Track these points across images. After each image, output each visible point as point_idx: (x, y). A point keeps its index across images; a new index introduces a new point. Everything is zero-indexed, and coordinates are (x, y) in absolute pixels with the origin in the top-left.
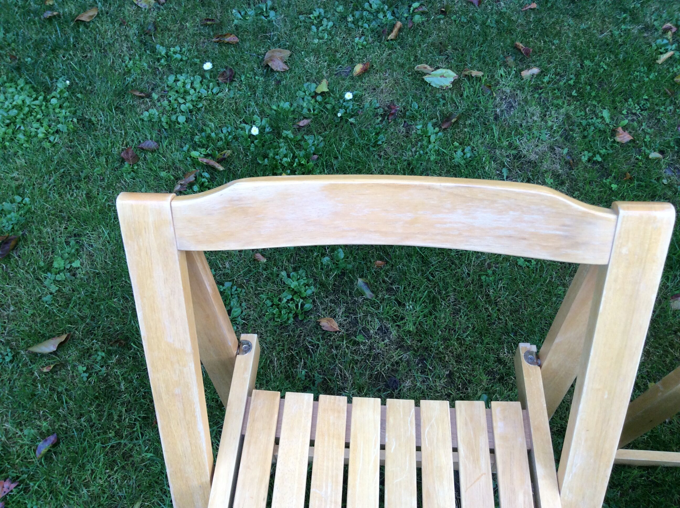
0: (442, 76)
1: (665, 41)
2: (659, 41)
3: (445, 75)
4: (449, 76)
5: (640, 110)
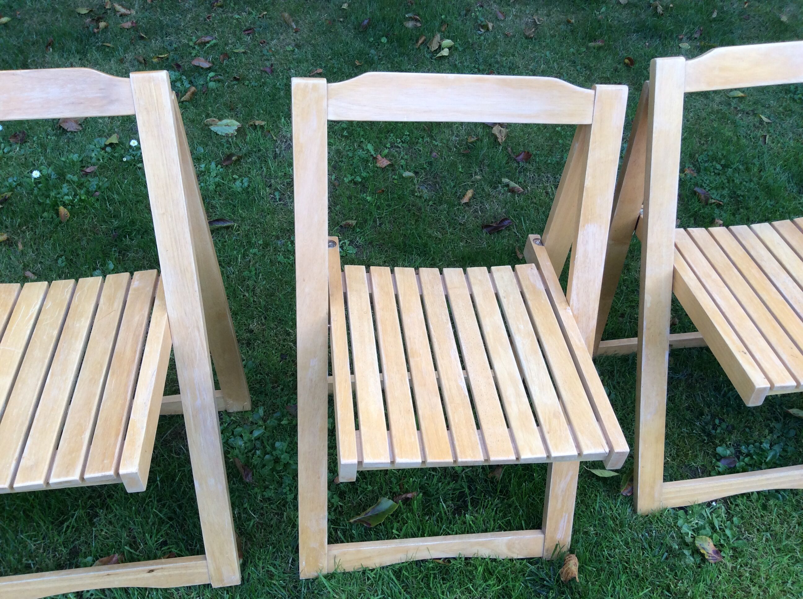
3: (229, 124)
4: (234, 125)
5: (401, 143)
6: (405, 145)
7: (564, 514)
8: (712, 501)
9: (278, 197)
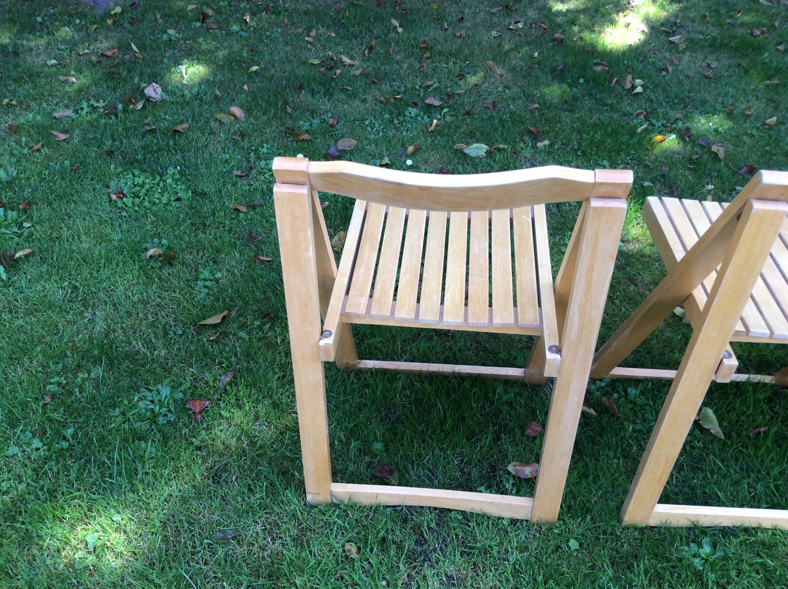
0: (477, 148)
1: (640, 121)
2: (635, 121)
4: (482, 148)
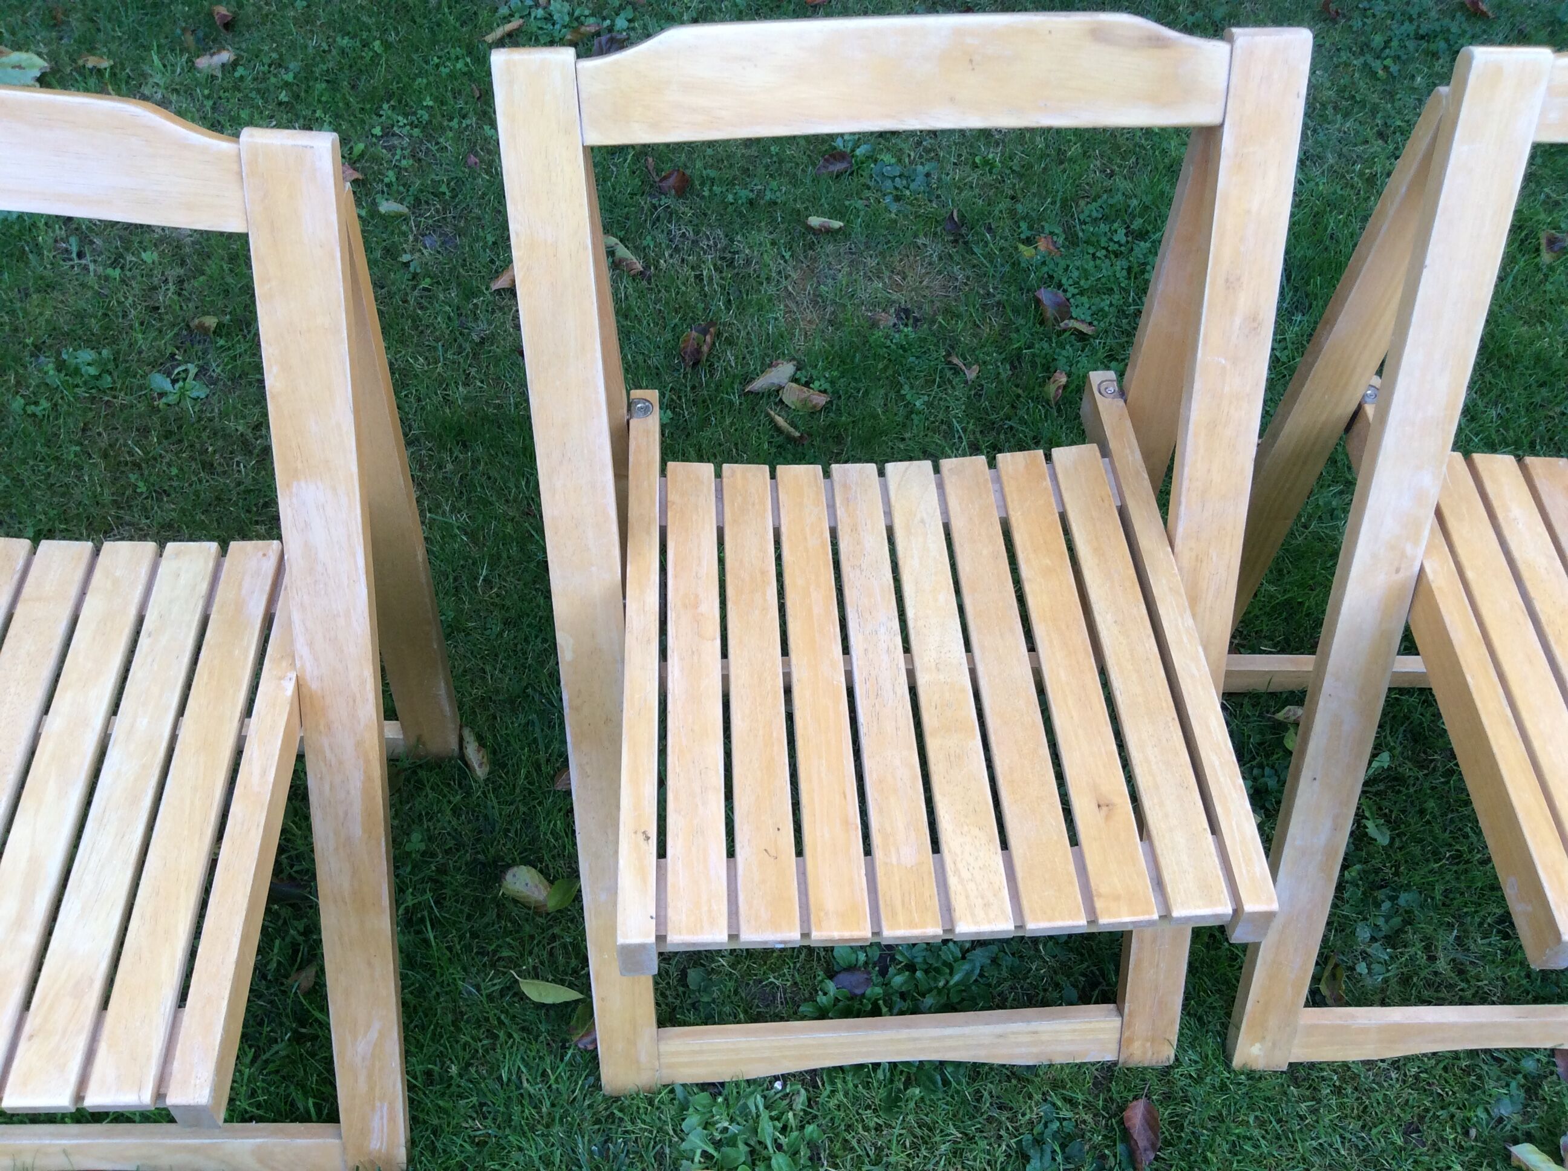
3: (23, 65)
4: (31, 66)
5: (408, 127)
6: (416, 132)
7: (378, 1104)
8: (776, 1078)
9: (75, 249)
